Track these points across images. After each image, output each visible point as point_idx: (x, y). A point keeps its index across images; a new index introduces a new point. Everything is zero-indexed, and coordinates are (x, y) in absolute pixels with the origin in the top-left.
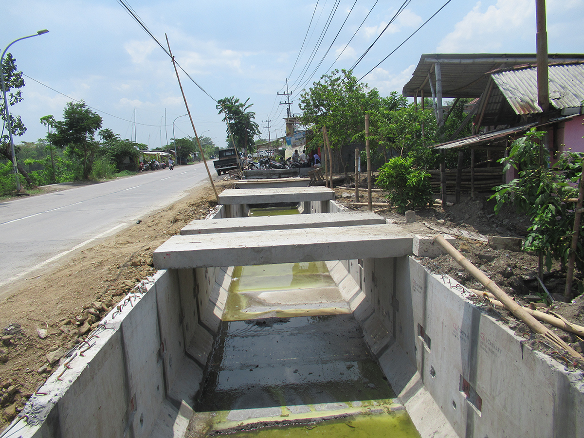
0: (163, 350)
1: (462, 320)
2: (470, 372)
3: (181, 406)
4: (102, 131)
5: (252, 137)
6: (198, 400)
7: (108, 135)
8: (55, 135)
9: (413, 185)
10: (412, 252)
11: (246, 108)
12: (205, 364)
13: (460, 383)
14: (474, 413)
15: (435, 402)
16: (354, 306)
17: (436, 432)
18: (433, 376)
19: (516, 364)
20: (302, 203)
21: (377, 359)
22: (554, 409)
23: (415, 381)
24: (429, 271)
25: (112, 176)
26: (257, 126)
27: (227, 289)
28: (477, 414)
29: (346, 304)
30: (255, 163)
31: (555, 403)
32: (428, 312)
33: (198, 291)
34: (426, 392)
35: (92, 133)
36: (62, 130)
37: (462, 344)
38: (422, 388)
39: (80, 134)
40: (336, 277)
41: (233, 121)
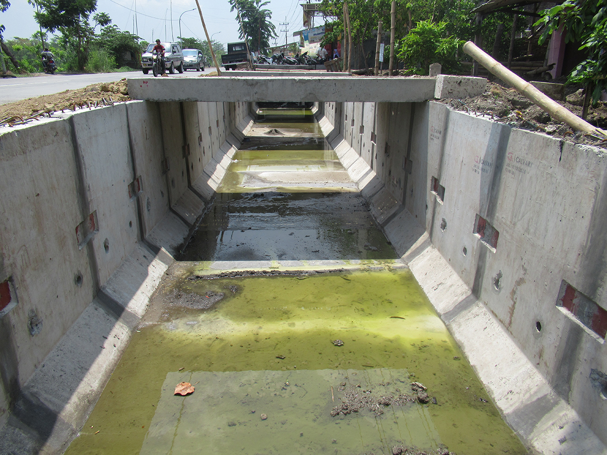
0: (139, 189)
1: (486, 148)
2: (489, 206)
3: (160, 252)
4: (98, 15)
5: (267, 38)
6: (181, 252)
7: (104, 20)
8: (44, 15)
9: (444, 53)
10: (434, 96)
11: (261, 5)
12: (192, 224)
13: (475, 224)
14: (488, 252)
15: (442, 258)
16: (362, 185)
17: (440, 284)
18: (444, 229)
19: (550, 171)
20: (317, 104)
21: (382, 227)
22: (594, 206)
23: (423, 241)
24: (451, 109)
25: (111, 70)
26: (274, 27)
27: (226, 168)
28: (490, 251)
29: (354, 184)
30: (267, 58)
31: (596, 200)
32: (446, 158)
33: (189, 153)
34: (434, 250)
35: (86, 16)
36: (52, 11)
37: (482, 176)
38: (429, 247)
39: (72, 15)
40: (345, 162)
41: (246, 20)
